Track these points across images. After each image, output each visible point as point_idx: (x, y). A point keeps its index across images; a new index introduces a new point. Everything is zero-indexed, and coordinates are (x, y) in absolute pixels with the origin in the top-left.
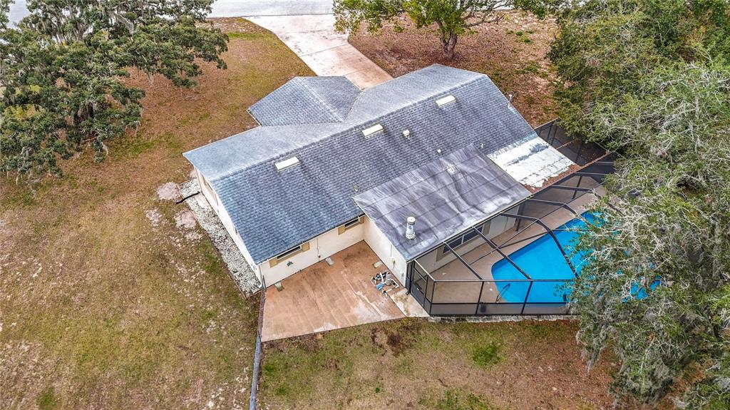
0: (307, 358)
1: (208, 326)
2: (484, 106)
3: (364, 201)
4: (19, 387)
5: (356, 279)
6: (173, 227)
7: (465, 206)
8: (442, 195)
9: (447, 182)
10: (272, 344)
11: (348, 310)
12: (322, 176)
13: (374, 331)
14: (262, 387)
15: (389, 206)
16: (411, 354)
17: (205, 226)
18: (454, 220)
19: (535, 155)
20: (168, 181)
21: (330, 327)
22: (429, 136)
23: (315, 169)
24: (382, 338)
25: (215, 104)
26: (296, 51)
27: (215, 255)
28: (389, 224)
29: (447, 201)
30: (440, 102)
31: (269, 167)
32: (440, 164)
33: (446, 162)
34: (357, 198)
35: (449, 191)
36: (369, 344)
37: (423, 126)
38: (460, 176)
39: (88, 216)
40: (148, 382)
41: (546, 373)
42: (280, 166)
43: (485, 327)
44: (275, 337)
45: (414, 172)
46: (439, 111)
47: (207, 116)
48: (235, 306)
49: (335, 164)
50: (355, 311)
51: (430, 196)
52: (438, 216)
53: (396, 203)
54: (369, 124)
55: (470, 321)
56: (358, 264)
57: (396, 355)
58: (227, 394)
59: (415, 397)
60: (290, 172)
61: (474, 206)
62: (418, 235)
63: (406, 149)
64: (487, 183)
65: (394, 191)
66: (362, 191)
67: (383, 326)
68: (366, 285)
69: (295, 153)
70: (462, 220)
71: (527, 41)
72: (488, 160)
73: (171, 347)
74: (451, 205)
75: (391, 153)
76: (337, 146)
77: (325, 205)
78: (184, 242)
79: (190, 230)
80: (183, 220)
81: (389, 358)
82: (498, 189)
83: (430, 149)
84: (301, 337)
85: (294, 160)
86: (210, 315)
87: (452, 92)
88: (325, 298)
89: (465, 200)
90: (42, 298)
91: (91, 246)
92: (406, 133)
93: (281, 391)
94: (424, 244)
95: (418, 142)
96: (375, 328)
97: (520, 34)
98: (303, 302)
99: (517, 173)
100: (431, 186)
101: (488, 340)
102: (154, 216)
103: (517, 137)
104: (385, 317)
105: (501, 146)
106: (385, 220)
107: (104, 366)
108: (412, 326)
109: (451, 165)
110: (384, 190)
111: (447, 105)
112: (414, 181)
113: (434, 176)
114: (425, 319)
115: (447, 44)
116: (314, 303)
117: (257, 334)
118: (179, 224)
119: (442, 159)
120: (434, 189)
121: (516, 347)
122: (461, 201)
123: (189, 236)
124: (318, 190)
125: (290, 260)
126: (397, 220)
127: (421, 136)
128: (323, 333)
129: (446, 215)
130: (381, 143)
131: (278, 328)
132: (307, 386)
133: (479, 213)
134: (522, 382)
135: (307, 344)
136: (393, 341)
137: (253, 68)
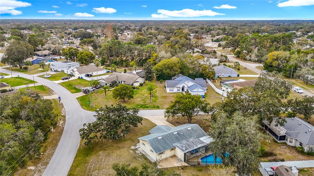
0: (166, 170)
2: (197, 130)
3: (175, 145)
5: (174, 160)
9: (191, 142)
13: (178, 167)
15: (180, 145)
16: (186, 170)
17: (142, 153)
18: (192, 148)
19: (208, 139)
20: (133, 146)
22: (186, 134)
23: (165, 139)
25: (139, 133)
27: (145, 157)
29: (191, 145)
30: (188, 129)
32: (189, 139)
36: (178, 169)
38: (193, 141)
39: (118, 151)
42: (158, 138)
43: (199, 167)
45: (184, 140)
46: (188, 130)
47: (137, 135)
48: (151, 164)
49: (169, 138)
50: (174, 165)
51: (188, 144)
52: (189, 147)
54: (175, 132)
55: (197, 166)
56: (174, 158)
60: (161, 139)
62: (186, 149)
63: (182, 136)
64: (199, 142)
65: (180, 143)
66: (174, 143)
67: (180, 167)
68: (176, 161)
69: (161, 136)
70: (194, 148)
71: (208, 121)
72: (199, 139)
75: (179, 137)
76: (169, 135)
77: (168, 145)
80: (137, 152)
81: (182, 170)
82: (201, 143)
83: (187, 137)
85: (161, 137)
87: (191, 127)
88: (168, 163)
92: (182, 134)
94: (187, 151)
95: (184, 135)
97: (206, 120)
99: (205, 141)
100: (188, 143)
101: (200, 168)
102: (131, 151)
103: (204, 135)
104: (180, 165)
105: (201, 137)
106: (179, 147)
108: (186, 167)
109: (191, 140)
110: (178, 143)
111: (190, 129)
112: (184, 142)
113: (188, 141)
114: (188, 166)
115: (189, 121)
116: (166, 163)
118: (137, 153)
122: (194, 145)
123: (139, 154)
124: (166, 142)
125: (161, 155)
126: (181, 147)
127: (185, 135)
128: (169, 168)
129: (191, 147)
130: (177, 135)
131: (160, 167)
133: (197, 147)
136: (182, 168)
137: (146, 126)
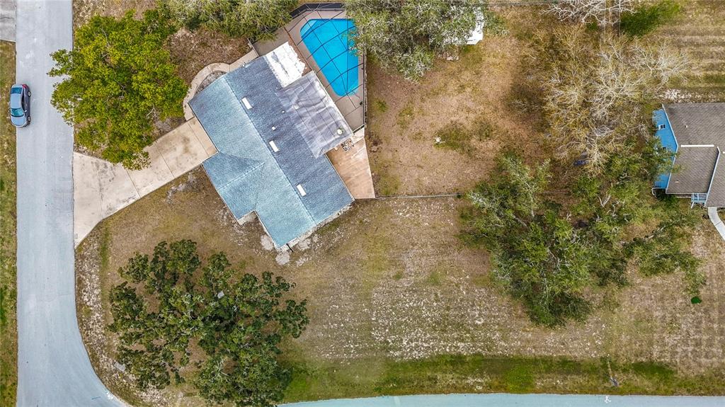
0: (382, 179)
1: (366, 222)
3: (319, 153)
4: (392, 290)
5: (344, 158)
6: (309, 250)
7: (321, 104)
8: (314, 114)
9: (305, 111)
10: (376, 194)
11: (361, 162)
12: (306, 173)
13: (371, 151)
14: (394, 195)
15: (322, 141)
16: (381, 137)
18: (330, 111)
19: (280, 61)
20: (275, 261)
21: (369, 170)
23: (302, 177)
24: (374, 148)
26: (132, 201)
28: (333, 141)
29: (317, 112)
30: (248, 107)
31: (305, 199)
32: (291, 113)
33: (290, 109)
34: (317, 156)
35: (311, 111)
36: (377, 154)
37: (266, 119)
38: (300, 103)
40: (391, 240)
41: (391, 84)
42: (303, 194)
43: (369, 104)
44: (373, 192)
45: (297, 127)
46: (254, 108)
48: (356, 212)
49: (298, 167)
50: (361, 159)
51: (314, 121)
52: (328, 118)
53: (320, 137)
54: (270, 148)
55: (366, 110)
56: (336, 158)
57: (382, 143)
58: (397, 208)
59: (399, 137)
60: (306, 188)
61: (321, 100)
63: (283, 129)
64: (306, 91)
65: (311, 138)
66: (312, 154)
67: (368, 147)
68: (348, 155)
69: (294, 186)
70: (330, 107)
72: (287, 88)
73: (376, 235)
74: (320, 111)
75: (287, 137)
76: (287, 165)
78: (319, 242)
79: (312, 241)
80: (304, 246)
81: (383, 146)
82: (309, 86)
83: (282, 117)
84: (374, 181)
85: (299, 187)
86: (361, 222)
87: (240, 99)
88: (354, 172)
89: (316, 104)
90: (350, 298)
91: (321, 286)
92: (274, 128)
93: (396, 188)
94: (345, 125)
95: (278, 123)
96: (370, 151)
98: (357, 182)
99: (295, 74)
100: (308, 119)
101: (375, 104)
103: (266, 67)
104: (365, 146)
105: (274, 77)
106: (331, 143)
107: (384, 259)
108: (369, 135)
109: (292, 107)
110: (311, 143)
111: (250, 103)
112: (304, 127)
113: (301, 117)
114: (365, 129)
116: (357, 177)
117: (372, 200)
118: (307, 247)
119: (288, 111)
120: (310, 118)
121: (379, 94)
122: (317, 106)
124: (314, 175)
126: (330, 138)
127: (274, 121)
128: (372, 173)
129: (327, 115)
130: (281, 142)
131: (369, 192)
132: (394, 178)
133: (326, 98)
134: (394, 95)
135: (376, 179)
136: (376, 144)
